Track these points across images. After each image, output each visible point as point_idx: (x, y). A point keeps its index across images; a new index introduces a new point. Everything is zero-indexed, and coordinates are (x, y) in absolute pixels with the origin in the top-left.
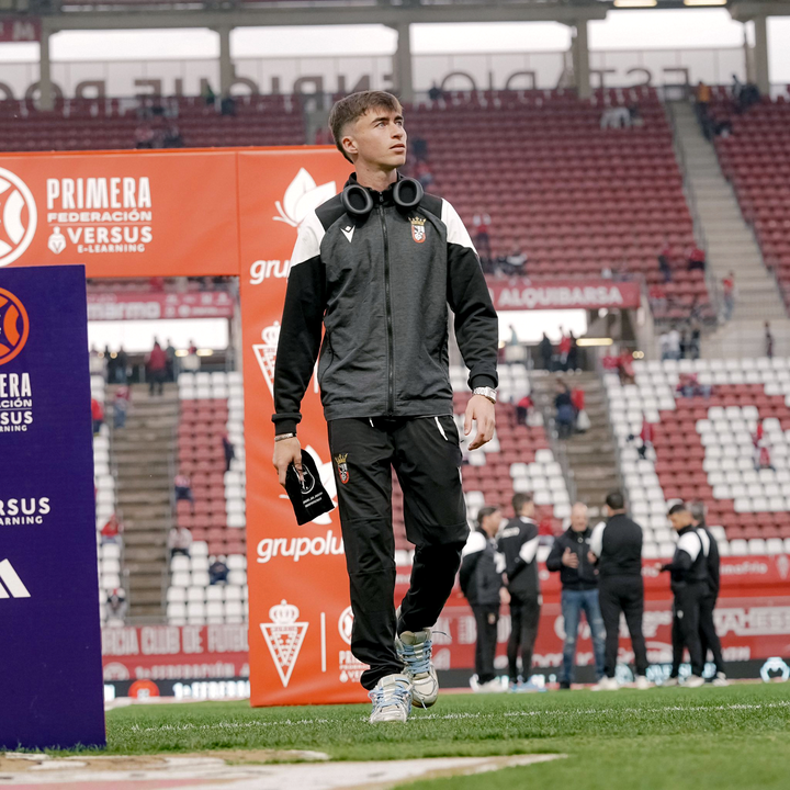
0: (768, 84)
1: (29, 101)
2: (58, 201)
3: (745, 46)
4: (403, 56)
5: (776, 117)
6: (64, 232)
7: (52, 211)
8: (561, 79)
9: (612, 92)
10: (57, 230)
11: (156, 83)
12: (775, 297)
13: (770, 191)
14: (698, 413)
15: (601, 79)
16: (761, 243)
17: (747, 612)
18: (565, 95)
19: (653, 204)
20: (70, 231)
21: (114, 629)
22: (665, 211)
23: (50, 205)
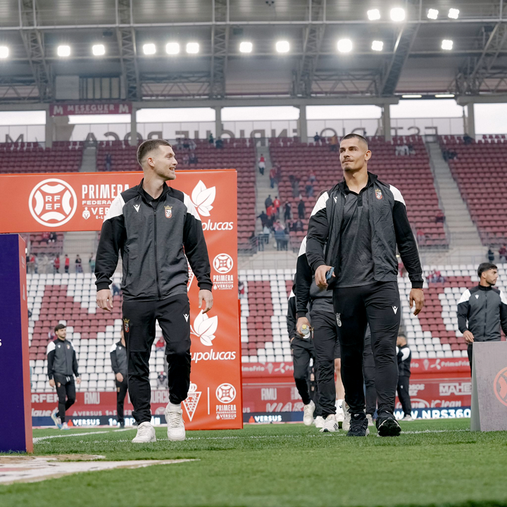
0: (474, 135)
1: (126, 141)
2: (87, 195)
3: (464, 116)
4: (302, 120)
5: (478, 151)
6: (89, 209)
7: (84, 200)
8: (377, 132)
9: (401, 138)
10: (86, 208)
11: (186, 133)
12: (476, 235)
13: (475, 185)
14: (439, 291)
15: (396, 132)
16: (470, 210)
17: (460, 385)
18: (378, 139)
19: (419, 191)
20: (92, 209)
21: (161, 391)
22: (425, 194)
23: (83, 197)
